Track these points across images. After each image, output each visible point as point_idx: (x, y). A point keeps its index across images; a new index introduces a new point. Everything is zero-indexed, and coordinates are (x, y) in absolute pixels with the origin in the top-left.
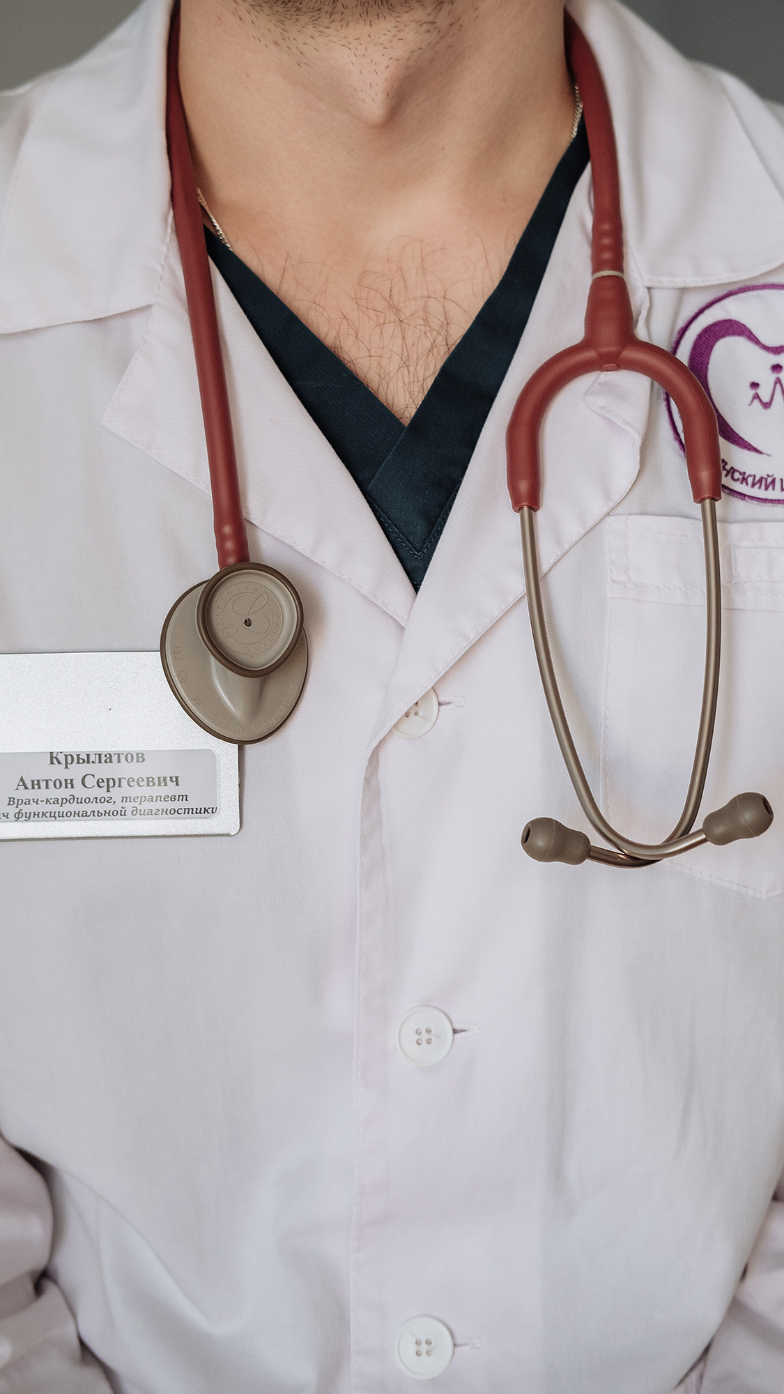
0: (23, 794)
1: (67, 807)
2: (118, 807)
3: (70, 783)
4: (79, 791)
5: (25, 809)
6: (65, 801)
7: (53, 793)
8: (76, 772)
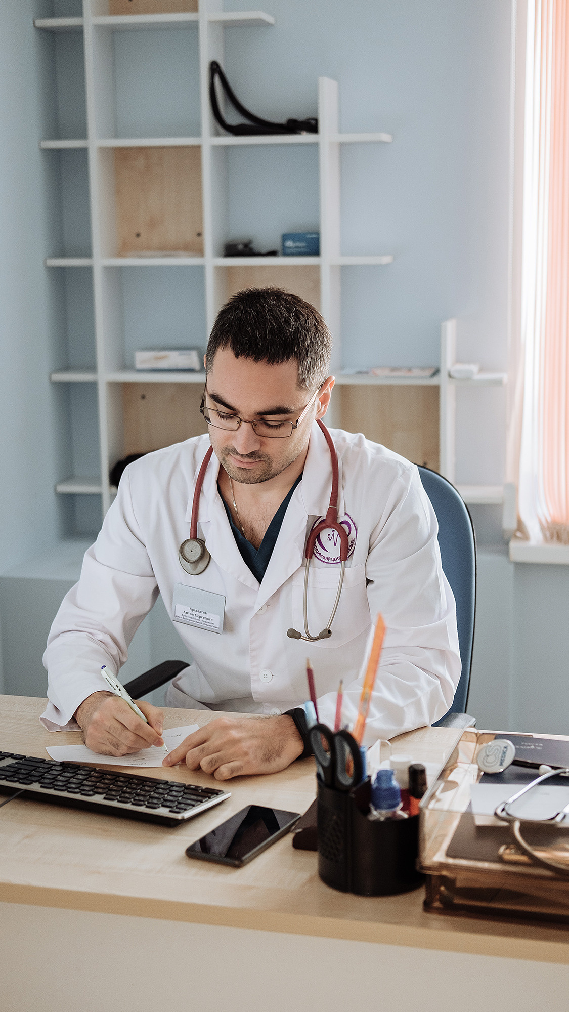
0: (184, 614)
1: (192, 619)
2: (201, 622)
3: (193, 615)
4: (194, 617)
5: (185, 617)
6: (192, 618)
7: (190, 616)
8: (194, 613)
